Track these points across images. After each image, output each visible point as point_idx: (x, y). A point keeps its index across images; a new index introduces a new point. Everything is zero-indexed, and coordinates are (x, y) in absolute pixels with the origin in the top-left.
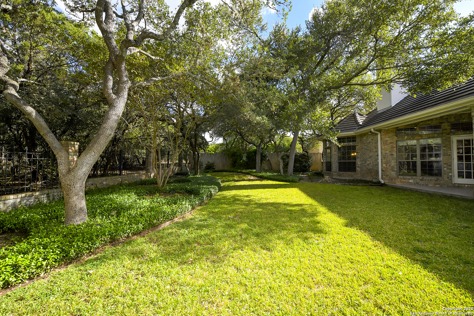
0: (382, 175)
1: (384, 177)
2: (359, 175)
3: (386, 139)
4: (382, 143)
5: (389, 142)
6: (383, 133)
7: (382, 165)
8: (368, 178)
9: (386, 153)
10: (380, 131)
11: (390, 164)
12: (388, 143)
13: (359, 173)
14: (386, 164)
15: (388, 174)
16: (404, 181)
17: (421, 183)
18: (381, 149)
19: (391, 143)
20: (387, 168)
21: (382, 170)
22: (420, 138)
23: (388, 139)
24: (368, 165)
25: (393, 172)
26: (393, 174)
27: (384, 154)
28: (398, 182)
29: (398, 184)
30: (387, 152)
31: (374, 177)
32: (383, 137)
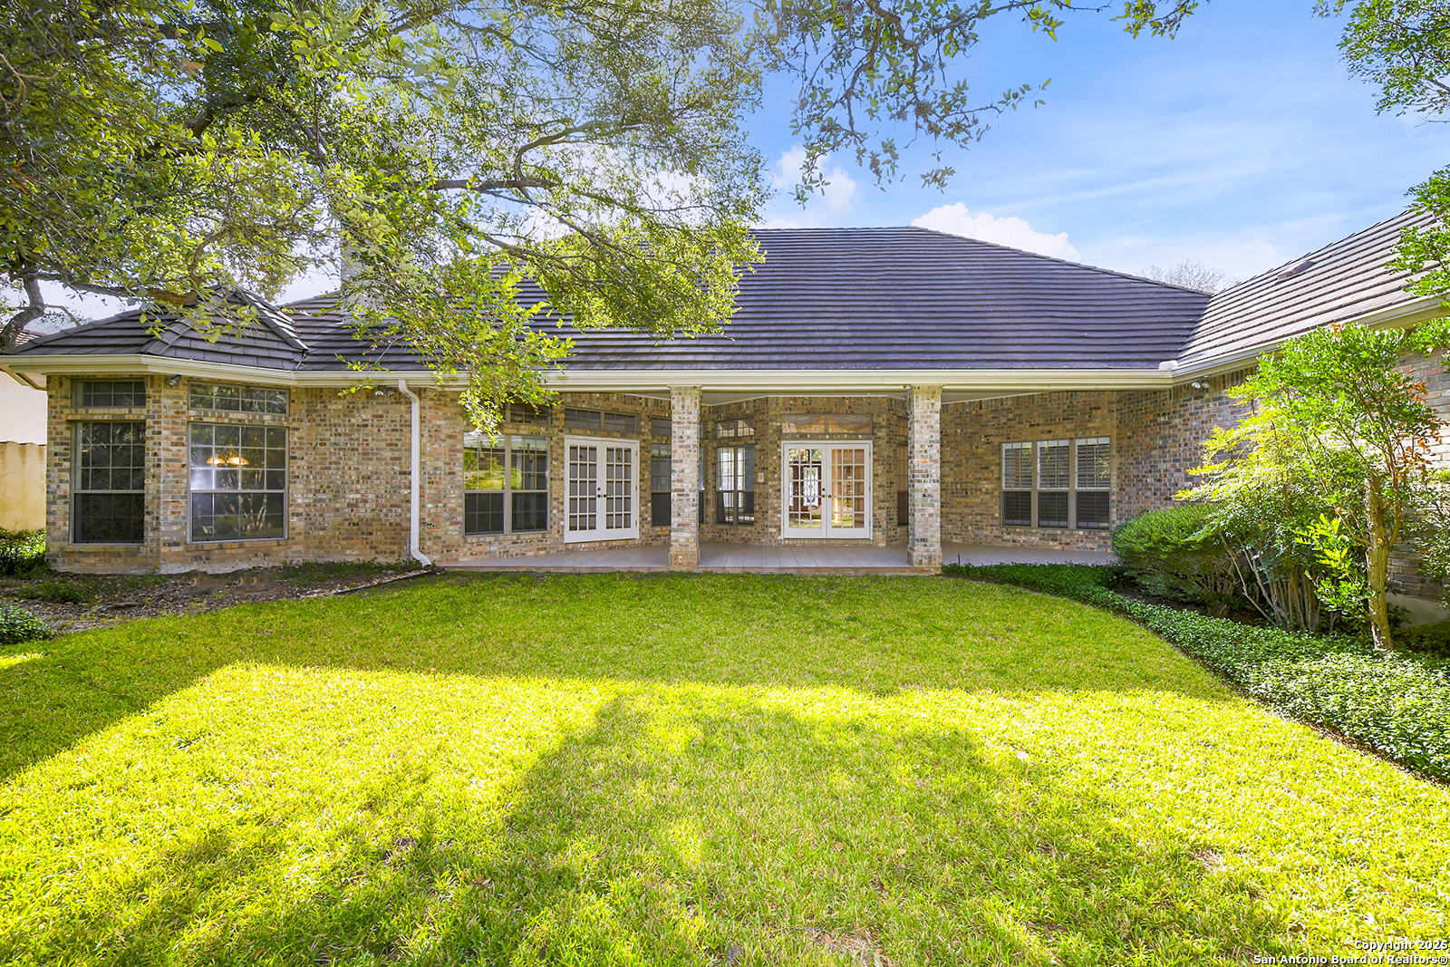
0: (421, 539)
1: (429, 543)
2: (300, 548)
3: (438, 422)
4: (426, 434)
5: (445, 432)
6: (431, 403)
7: (422, 507)
8: (352, 556)
9: (436, 469)
10: (420, 392)
11: (445, 501)
12: (443, 437)
13: (300, 538)
14: (436, 501)
15: (439, 534)
16: (477, 549)
17: (514, 550)
18: (422, 454)
19: (450, 437)
20: (436, 515)
21: (422, 522)
22: (515, 431)
23: (443, 422)
24: (352, 506)
25: (451, 528)
26: (454, 532)
27: (429, 469)
28: (465, 555)
29: (465, 559)
30: (440, 464)
31: (382, 547)
32: (428, 413)
